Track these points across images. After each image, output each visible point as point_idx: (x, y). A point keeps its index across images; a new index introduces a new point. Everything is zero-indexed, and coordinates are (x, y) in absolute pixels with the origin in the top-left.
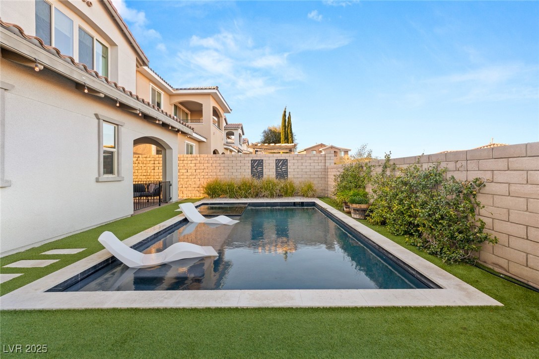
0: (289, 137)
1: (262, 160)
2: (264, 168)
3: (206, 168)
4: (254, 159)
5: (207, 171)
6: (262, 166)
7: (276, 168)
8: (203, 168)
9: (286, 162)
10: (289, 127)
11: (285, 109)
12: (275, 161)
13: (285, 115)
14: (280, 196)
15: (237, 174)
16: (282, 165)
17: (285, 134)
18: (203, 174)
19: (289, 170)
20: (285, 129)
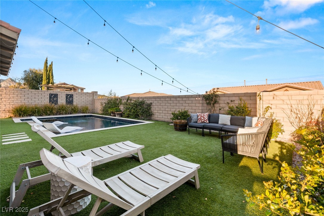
0: (50, 78)
1: (57, 94)
2: (58, 98)
3: (12, 97)
4: (51, 93)
5: (13, 99)
6: (57, 98)
7: (66, 99)
8: (9, 97)
9: (72, 96)
10: (51, 71)
11: (47, 58)
12: (65, 95)
13: (46, 63)
14: (71, 114)
15: (38, 102)
16: (70, 97)
17: (47, 75)
18: (9, 101)
19: (74, 100)
20: (47, 72)
